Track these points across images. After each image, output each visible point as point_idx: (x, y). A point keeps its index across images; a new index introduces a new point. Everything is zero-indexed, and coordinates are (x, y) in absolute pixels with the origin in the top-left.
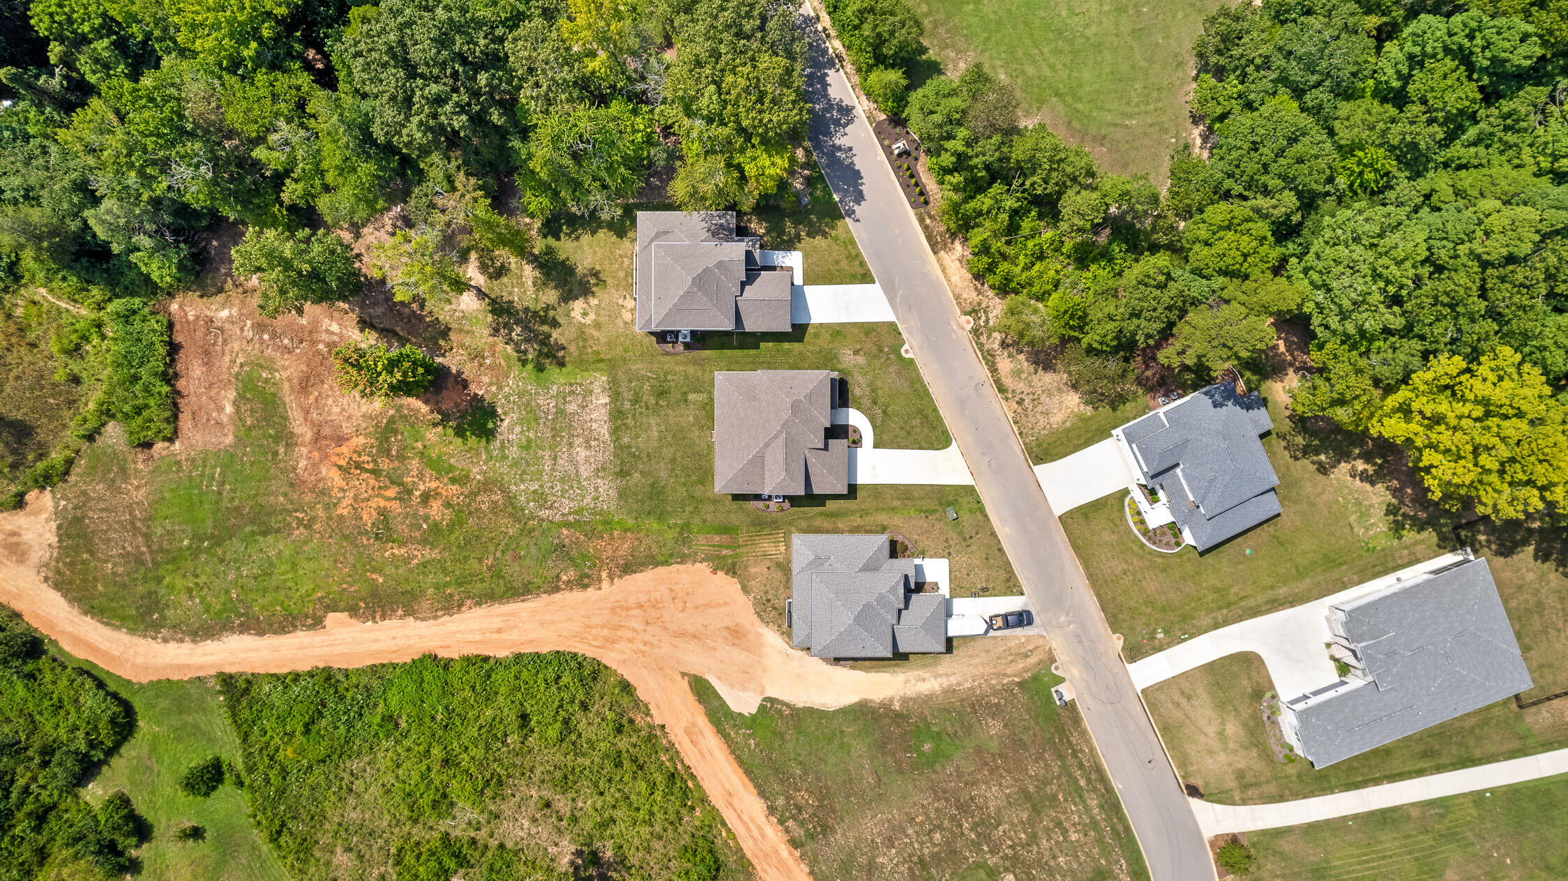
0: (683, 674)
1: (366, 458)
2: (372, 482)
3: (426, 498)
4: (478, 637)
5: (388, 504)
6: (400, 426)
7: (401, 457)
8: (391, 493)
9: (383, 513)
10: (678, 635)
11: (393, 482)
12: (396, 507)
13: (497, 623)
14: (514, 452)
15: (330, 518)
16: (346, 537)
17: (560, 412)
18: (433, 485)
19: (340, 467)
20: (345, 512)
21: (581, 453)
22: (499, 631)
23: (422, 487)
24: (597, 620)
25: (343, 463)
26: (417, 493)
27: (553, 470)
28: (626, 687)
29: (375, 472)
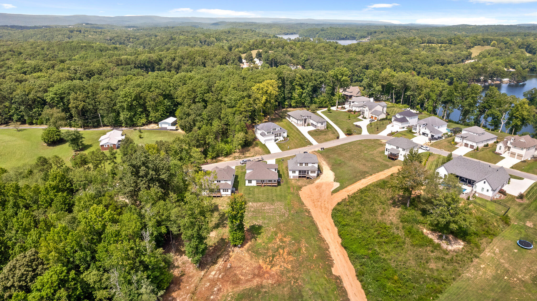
0: (332, 195)
1: (268, 260)
2: (277, 257)
3: (282, 242)
4: (332, 234)
5: (286, 252)
6: (255, 249)
7: (268, 249)
8: (281, 251)
9: (289, 254)
10: (321, 196)
11: (277, 251)
12: (286, 250)
13: (326, 230)
14: (266, 221)
15: (293, 271)
16: (300, 266)
17: (253, 212)
18: (278, 240)
19: (271, 267)
20: (290, 266)
21: (267, 207)
22: (328, 229)
23: (279, 243)
24: (320, 210)
25: (269, 267)
26: (281, 244)
27: (272, 213)
28: (339, 204)
29: (273, 256)
